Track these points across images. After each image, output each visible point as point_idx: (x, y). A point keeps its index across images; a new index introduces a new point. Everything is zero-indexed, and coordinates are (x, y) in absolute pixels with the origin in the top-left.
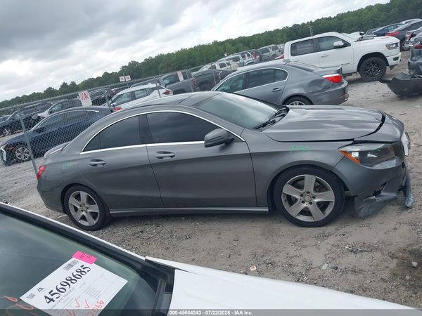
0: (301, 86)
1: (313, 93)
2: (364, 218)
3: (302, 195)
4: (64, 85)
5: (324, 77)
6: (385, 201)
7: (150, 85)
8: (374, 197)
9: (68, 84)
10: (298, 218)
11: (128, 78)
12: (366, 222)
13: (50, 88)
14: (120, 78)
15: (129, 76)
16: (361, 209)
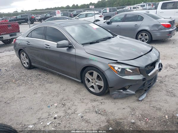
0: (148, 26)
1: (153, 30)
2: (115, 99)
3: (92, 80)
4: (74, 5)
5: (161, 23)
6: (127, 94)
7: (96, 12)
8: (122, 91)
9: (75, 5)
10: (90, 89)
11: (93, 7)
12: (115, 101)
13: (68, 6)
14: (90, 6)
15: (94, 6)
16: (113, 94)
